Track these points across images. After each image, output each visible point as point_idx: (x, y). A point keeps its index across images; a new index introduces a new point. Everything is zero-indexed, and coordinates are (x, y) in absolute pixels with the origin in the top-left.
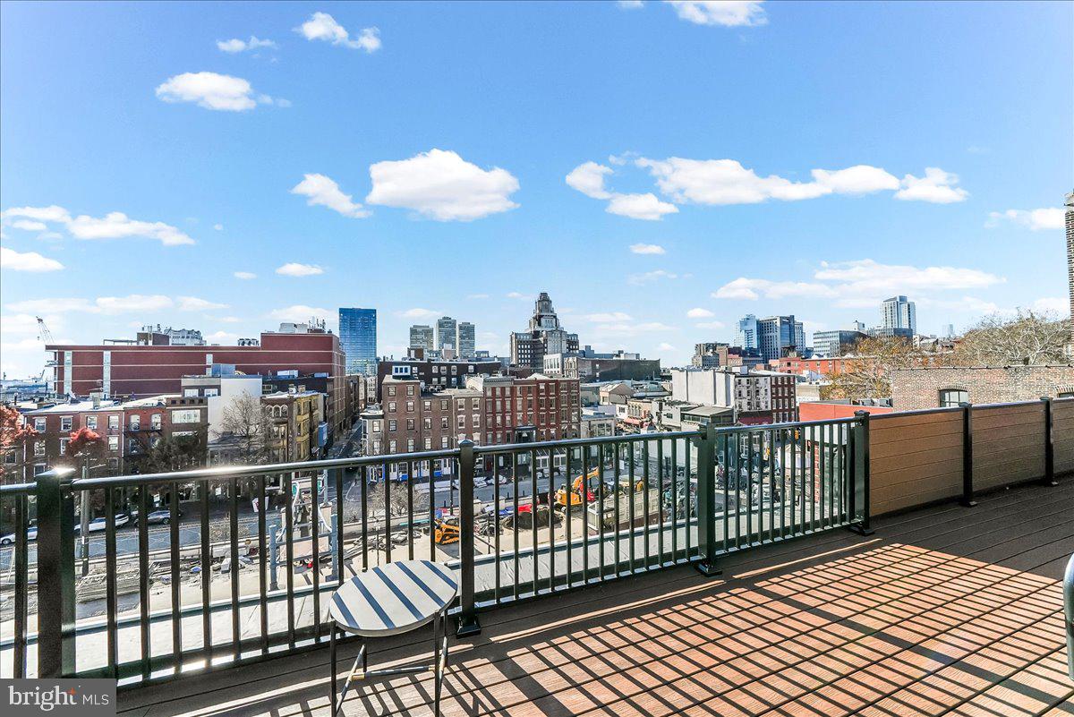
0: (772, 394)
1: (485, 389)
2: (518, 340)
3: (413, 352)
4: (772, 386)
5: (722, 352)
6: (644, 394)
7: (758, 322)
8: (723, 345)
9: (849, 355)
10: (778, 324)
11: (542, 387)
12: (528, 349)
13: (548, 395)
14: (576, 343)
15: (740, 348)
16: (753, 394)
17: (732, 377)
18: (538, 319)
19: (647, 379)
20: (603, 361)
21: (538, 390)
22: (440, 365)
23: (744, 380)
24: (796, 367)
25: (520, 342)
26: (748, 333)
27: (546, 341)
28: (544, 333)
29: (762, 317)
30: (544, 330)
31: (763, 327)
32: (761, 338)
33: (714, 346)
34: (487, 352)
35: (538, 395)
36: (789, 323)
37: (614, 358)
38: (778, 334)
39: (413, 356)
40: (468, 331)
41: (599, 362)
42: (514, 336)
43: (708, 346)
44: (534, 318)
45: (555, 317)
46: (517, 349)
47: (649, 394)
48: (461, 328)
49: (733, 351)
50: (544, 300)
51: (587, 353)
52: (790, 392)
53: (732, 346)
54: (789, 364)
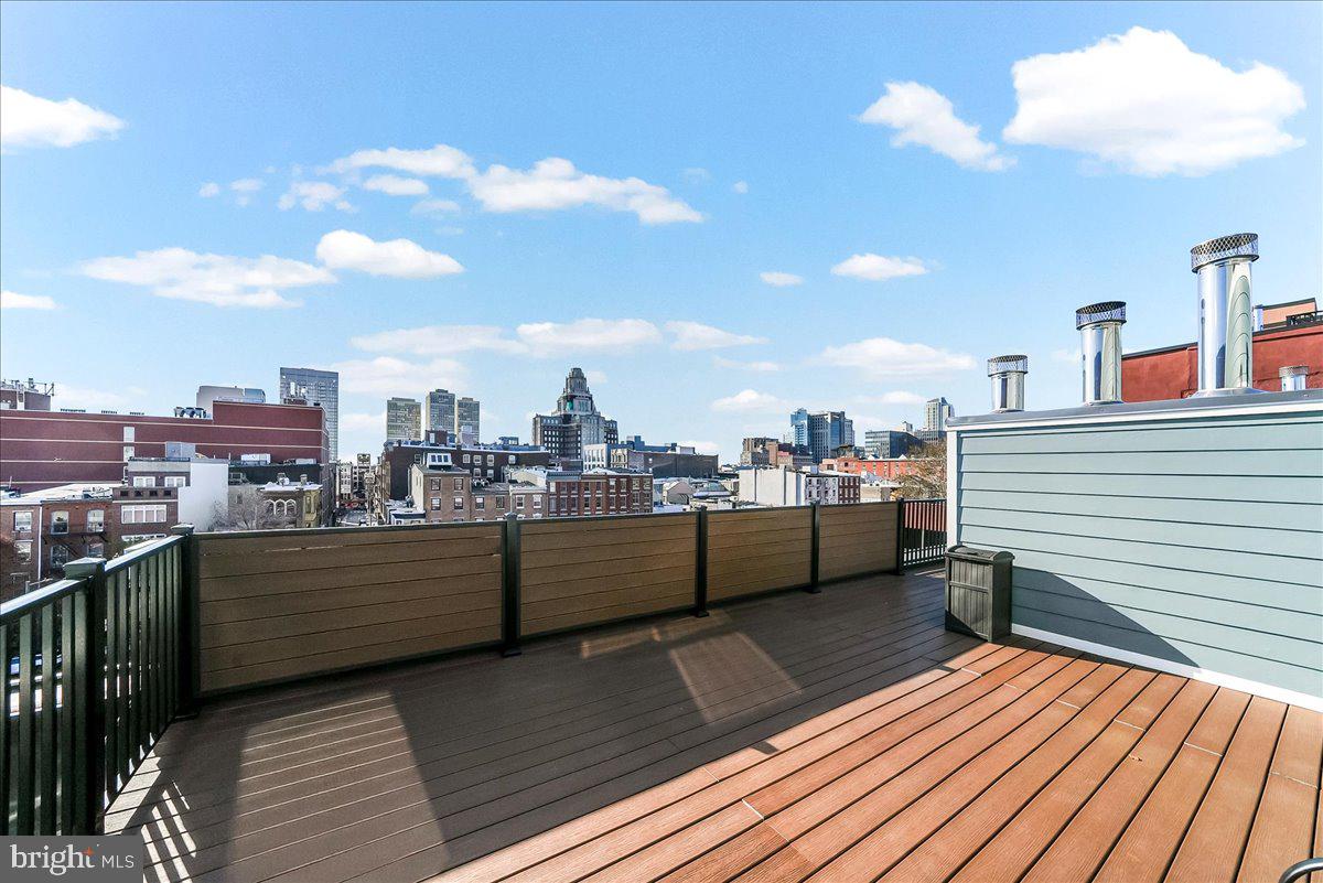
0: (839, 495)
1: (548, 483)
2: (543, 425)
3: (432, 436)
4: (840, 487)
5: (772, 448)
6: (705, 494)
7: (809, 416)
8: (772, 440)
9: (903, 457)
10: (829, 421)
11: (612, 483)
12: (556, 436)
13: (618, 492)
14: (615, 431)
15: (790, 445)
16: (823, 494)
17: (803, 476)
18: (570, 398)
19: (705, 477)
20: (656, 453)
21: (609, 487)
22: (472, 454)
23: (814, 480)
24: (854, 468)
25: (545, 428)
26: (799, 428)
27: (579, 427)
28: (577, 418)
29: (813, 411)
30: (578, 413)
31: (815, 422)
32: (812, 436)
33: (763, 441)
34: (517, 439)
35: (608, 492)
36: (839, 418)
37: (669, 452)
38: (829, 431)
39: (432, 440)
40: (470, 409)
41: (652, 456)
42: (538, 419)
43: (757, 442)
44: (564, 398)
45: (591, 398)
46: (543, 436)
47: (711, 494)
48: (460, 405)
49: (783, 448)
50: (577, 378)
51: (635, 445)
52: (855, 494)
53: (781, 441)
54: (846, 465)
